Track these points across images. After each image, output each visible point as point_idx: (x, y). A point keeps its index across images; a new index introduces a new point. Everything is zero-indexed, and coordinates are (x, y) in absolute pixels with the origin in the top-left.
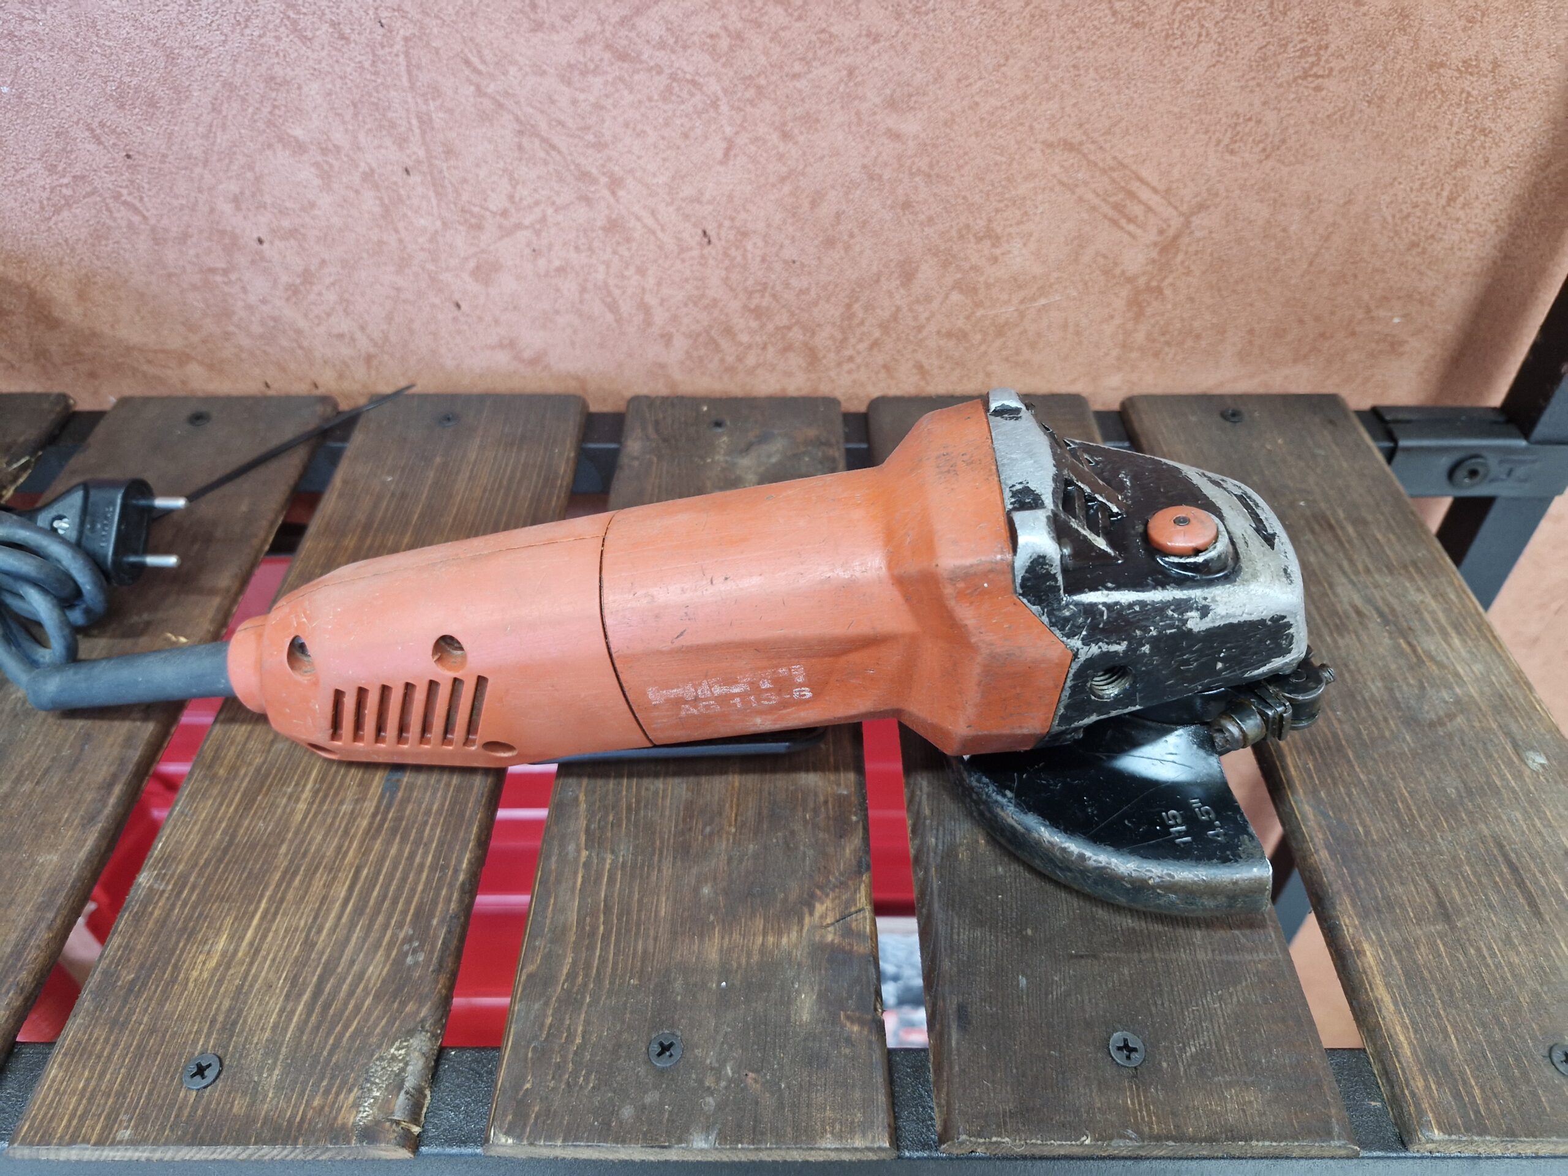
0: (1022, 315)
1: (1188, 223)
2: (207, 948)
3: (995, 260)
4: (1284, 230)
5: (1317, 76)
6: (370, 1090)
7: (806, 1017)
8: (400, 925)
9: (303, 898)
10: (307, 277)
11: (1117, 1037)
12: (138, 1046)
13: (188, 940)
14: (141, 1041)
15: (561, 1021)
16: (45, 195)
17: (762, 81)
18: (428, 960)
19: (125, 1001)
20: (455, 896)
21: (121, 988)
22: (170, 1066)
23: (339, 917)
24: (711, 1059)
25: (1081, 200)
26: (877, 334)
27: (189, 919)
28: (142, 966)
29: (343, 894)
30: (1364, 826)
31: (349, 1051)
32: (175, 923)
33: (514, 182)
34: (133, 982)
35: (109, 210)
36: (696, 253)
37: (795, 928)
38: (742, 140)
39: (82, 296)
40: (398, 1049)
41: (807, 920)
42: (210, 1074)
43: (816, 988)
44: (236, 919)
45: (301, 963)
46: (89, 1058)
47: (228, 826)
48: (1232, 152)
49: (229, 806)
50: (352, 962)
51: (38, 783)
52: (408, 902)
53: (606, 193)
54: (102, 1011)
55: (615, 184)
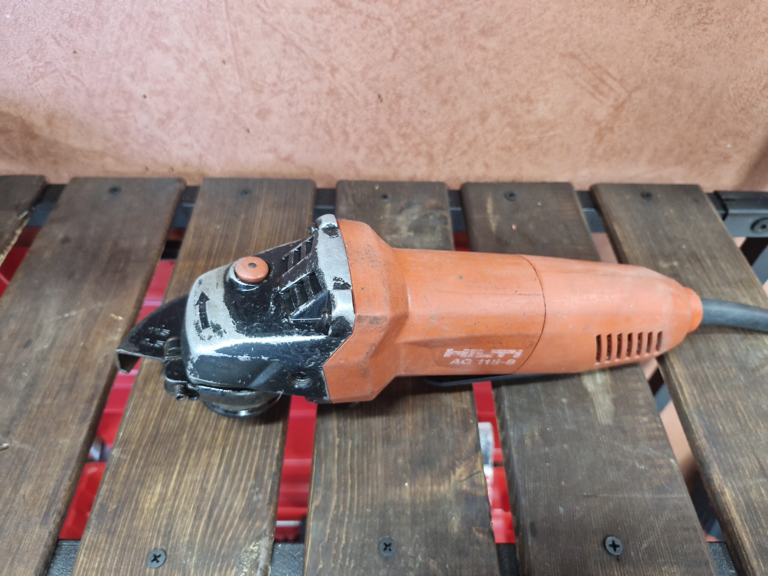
0: (541, 139)
1: (630, 96)
2: (151, 491)
3: (529, 112)
4: (679, 101)
5: (705, 23)
6: (242, 568)
7: (456, 530)
8: (248, 479)
9: (197, 464)
10: (169, 115)
11: (609, 540)
12: (123, 545)
13: (141, 486)
14: (124, 542)
15: (334, 532)
16: (30, 71)
17: (415, 19)
18: (264, 498)
19: (113, 521)
20: (275, 463)
21: (110, 513)
22: (140, 555)
23: (217, 474)
24: (410, 552)
25: (576, 83)
26: (465, 147)
27: (140, 476)
28: (119, 501)
29: (218, 461)
30: (722, 425)
31: (230, 547)
32: (134, 477)
33: (280, 68)
34: (116, 510)
35: (64, 79)
36: (374, 106)
37: (447, 481)
38: (403, 49)
39: (50, 123)
40: (254, 546)
41: (453, 477)
42: (161, 559)
43: (460, 514)
44: (164, 475)
45: (200, 499)
46: (99, 551)
47: (155, 424)
48: (656, 61)
49: (154, 412)
50: (226, 499)
51: (54, 399)
52: (251, 466)
53: (329, 75)
54: (102, 525)
55: (334, 70)
